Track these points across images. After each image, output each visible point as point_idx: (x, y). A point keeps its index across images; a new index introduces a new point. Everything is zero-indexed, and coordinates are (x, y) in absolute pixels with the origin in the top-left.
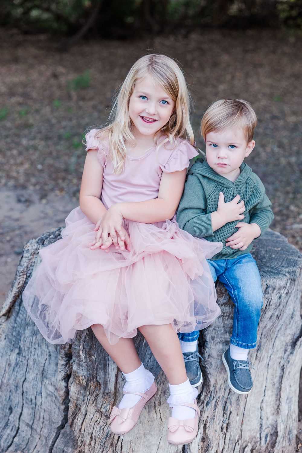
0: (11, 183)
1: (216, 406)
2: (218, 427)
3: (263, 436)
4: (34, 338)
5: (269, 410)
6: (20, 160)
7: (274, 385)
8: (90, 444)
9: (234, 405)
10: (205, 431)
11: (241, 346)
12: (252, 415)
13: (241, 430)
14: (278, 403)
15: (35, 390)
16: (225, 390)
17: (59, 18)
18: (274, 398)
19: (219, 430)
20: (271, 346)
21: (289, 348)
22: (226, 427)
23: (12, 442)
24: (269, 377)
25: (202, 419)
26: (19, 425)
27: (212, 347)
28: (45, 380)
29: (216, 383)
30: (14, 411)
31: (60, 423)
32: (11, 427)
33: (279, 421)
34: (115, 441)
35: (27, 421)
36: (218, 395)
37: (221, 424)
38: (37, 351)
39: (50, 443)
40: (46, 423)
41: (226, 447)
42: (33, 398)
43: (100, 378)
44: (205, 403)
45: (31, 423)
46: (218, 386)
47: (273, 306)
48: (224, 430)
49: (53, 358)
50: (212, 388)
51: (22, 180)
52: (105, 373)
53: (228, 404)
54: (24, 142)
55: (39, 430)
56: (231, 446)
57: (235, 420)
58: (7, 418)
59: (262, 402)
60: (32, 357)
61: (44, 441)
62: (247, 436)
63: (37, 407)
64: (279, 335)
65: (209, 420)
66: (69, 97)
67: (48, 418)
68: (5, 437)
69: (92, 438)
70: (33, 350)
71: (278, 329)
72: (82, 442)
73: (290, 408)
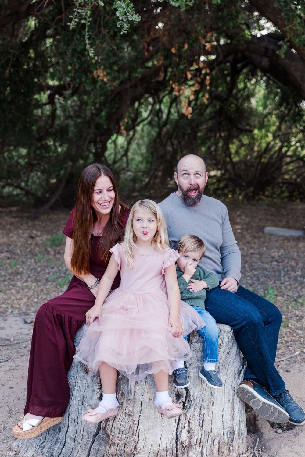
0: (16, 311)
1: (195, 409)
2: (197, 423)
3: (225, 433)
4: (78, 375)
5: (227, 417)
6: (19, 296)
7: (229, 400)
8: (118, 436)
9: (206, 409)
10: (189, 425)
11: (211, 361)
12: (217, 418)
13: (211, 427)
14: (233, 412)
15: (78, 412)
16: (200, 399)
18: (230, 409)
19: (198, 424)
20: (225, 373)
21: (237, 375)
22: (202, 423)
23: (61, 452)
24: (226, 395)
25: (187, 418)
26: (66, 439)
27: (191, 371)
28: (85, 403)
29: (194, 394)
30: (62, 431)
31: (95, 431)
32: (60, 442)
33: (235, 424)
34: (135, 431)
35: (72, 436)
36: (196, 402)
37: (199, 421)
38: (79, 385)
39: (89, 447)
40: (85, 434)
41: (203, 436)
42: (76, 418)
43: (124, 390)
44: (188, 407)
45: (74, 437)
46: (196, 396)
47: (225, 344)
48: (201, 425)
49: (90, 387)
50: (192, 398)
51: (24, 309)
52: (128, 386)
53: (202, 408)
54: (19, 284)
55: (80, 441)
56: (206, 436)
57: (207, 419)
58: (57, 436)
59: (223, 411)
60: (76, 389)
61: (84, 447)
62: (215, 432)
63: (79, 424)
64: (230, 366)
65: (191, 418)
66: (48, 253)
67: (86, 430)
68: (56, 449)
69: (120, 431)
70: (77, 384)
71: (229, 362)
72: (113, 436)
73: (240, 417)
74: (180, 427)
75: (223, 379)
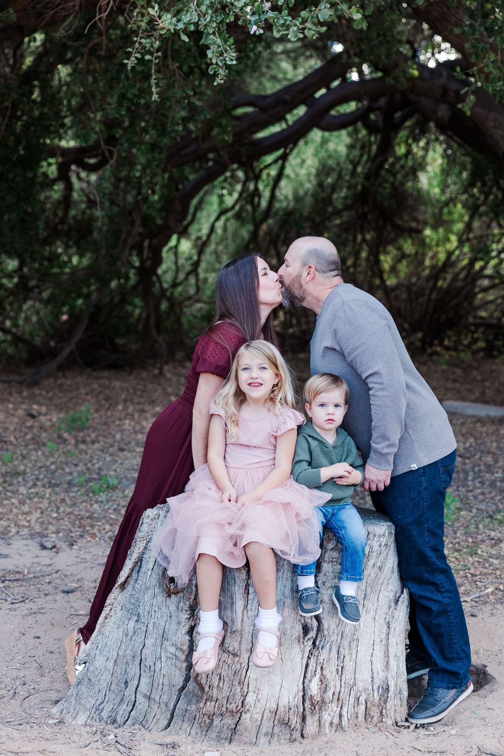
0: (25, 531)
1: (330, 649)
2: (334, 669)
3: (375, 688)
4: (155, 600)
5: (379, 665)
6: (26, 508)
7: (381, 641)
8: (218, 686)
9: (347, 650)
10: (322, 673)
11: (351, 579)
12: (363, 666)
13: (355, 678)
14: (386, 659)
15: (154, 656)
16: (337, 635)
17: (17, 340)
18: (382, 653)
19: (335, 672)
20: (376, 600)
21: (393, 604)
22: (341, 670)
23: (129, 717)
24: (377, 632)
25: (319, 662)
26: (136, 697)
27: (324, 592)
28: (165, 642)
29: (329, 627)
30: (129, 685)
31: (181, 684)
32: (126, 703)
33: (390, 676)
34: (243, 678)
35: (145, 692)
36: (332, 639)
37: (336, 667)
38: (157, 615)
39: (171, 706)
40: (166, 689)
41: (342, 690)
42: (152, 665)
43: (227, 618)
44: (321, 647)
45: (148, 694)
46: (331, 630)
47: (375, 554)
48: (340, 673)
49: (174, 618)
50: (326, 632)
52: (232, 611)
53: (341, 649)
54: (23, 490)
55: (157, 699)
56: (346, 690)
57: (349, 665)
58: (122, 693)
59: (372, 656)
60: (152, 620)
61: (164, 708)
62: (360, 685)
63: (156, 674)
64: (382, 589)
65: (325, 662)
67: (168, 683)
68: (121, 712)
69: (220, 678)
70: (153, 613)
71: (381, 582)
72: (210, 686)
73: (398, 666)
74: (309, 675)
75: (372, 608)
